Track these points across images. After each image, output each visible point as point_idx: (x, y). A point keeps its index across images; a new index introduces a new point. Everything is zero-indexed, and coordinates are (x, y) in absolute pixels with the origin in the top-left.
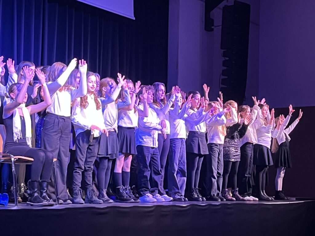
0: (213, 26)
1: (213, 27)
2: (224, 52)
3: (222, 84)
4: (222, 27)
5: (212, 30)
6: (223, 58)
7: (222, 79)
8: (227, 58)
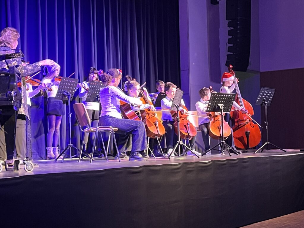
2: (229, 22)
3: (228, 51)
5: (218, 3)
6: (228, 28)
7: (229, 47)
8: (232, 28)
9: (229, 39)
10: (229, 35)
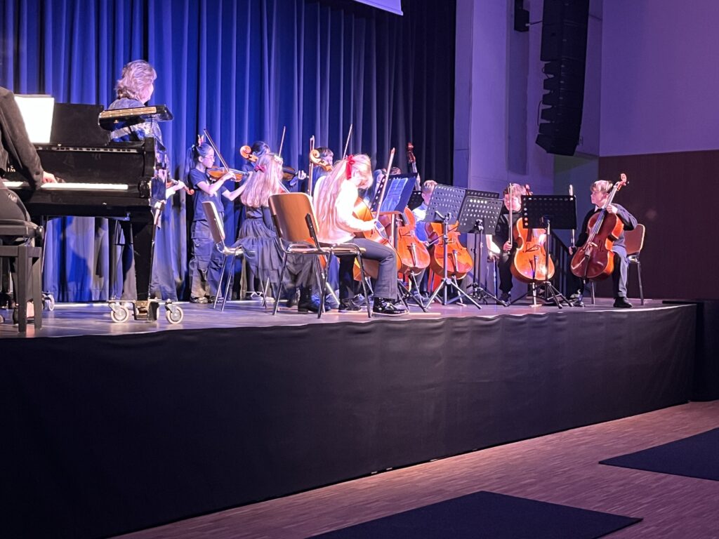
0: (528, 22)
1: (527, 25)
2: (546, 65)
3: (542, 118)
4: (543, 24)
5: (527, 29)
6: (544, 75)
7: (543, 110)
8: (552, 76)
9: (544, 96)
10: (545, 88)
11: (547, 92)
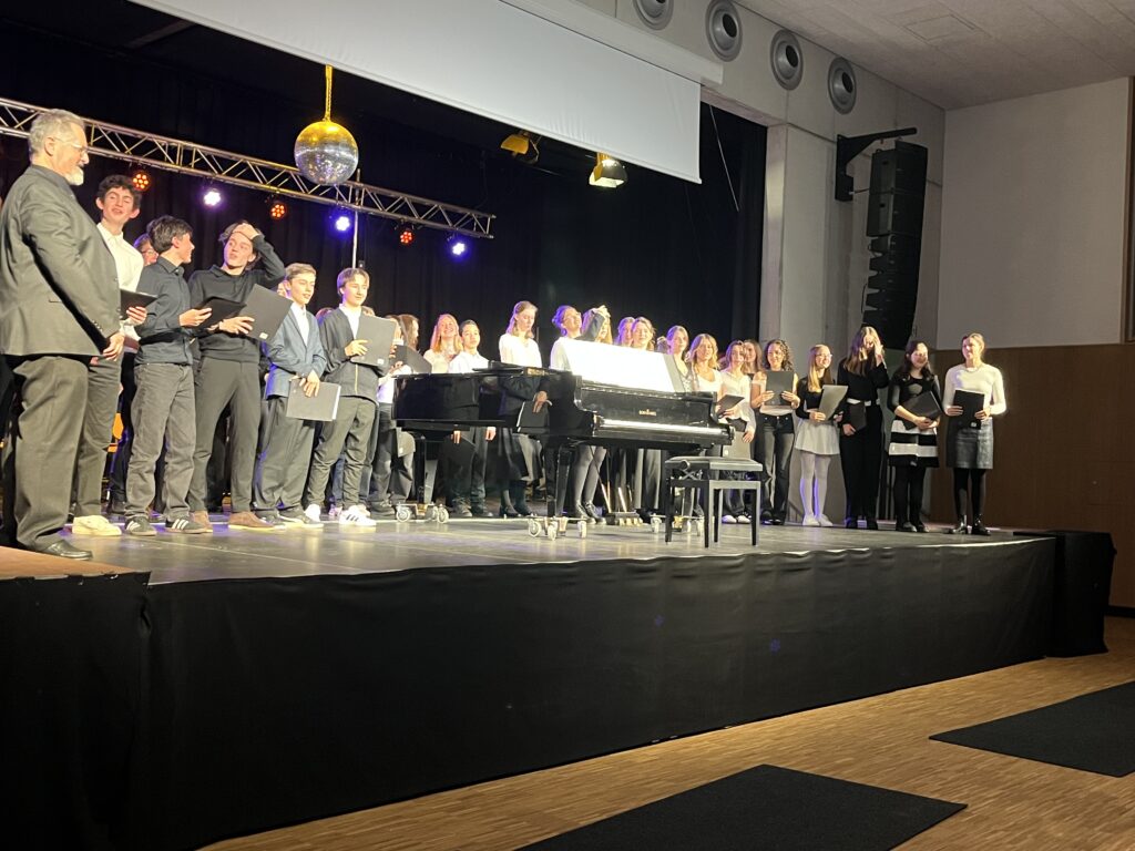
0: (852, 190)
1: (851, 193)
2: (873, 241)
3: (868, 304)
5: (851, 198)
6: (870, 253)
7: (868, 296)
8: (879, 255)
9: (870, 278)
10: (871, 269)
11: (874, 273)
